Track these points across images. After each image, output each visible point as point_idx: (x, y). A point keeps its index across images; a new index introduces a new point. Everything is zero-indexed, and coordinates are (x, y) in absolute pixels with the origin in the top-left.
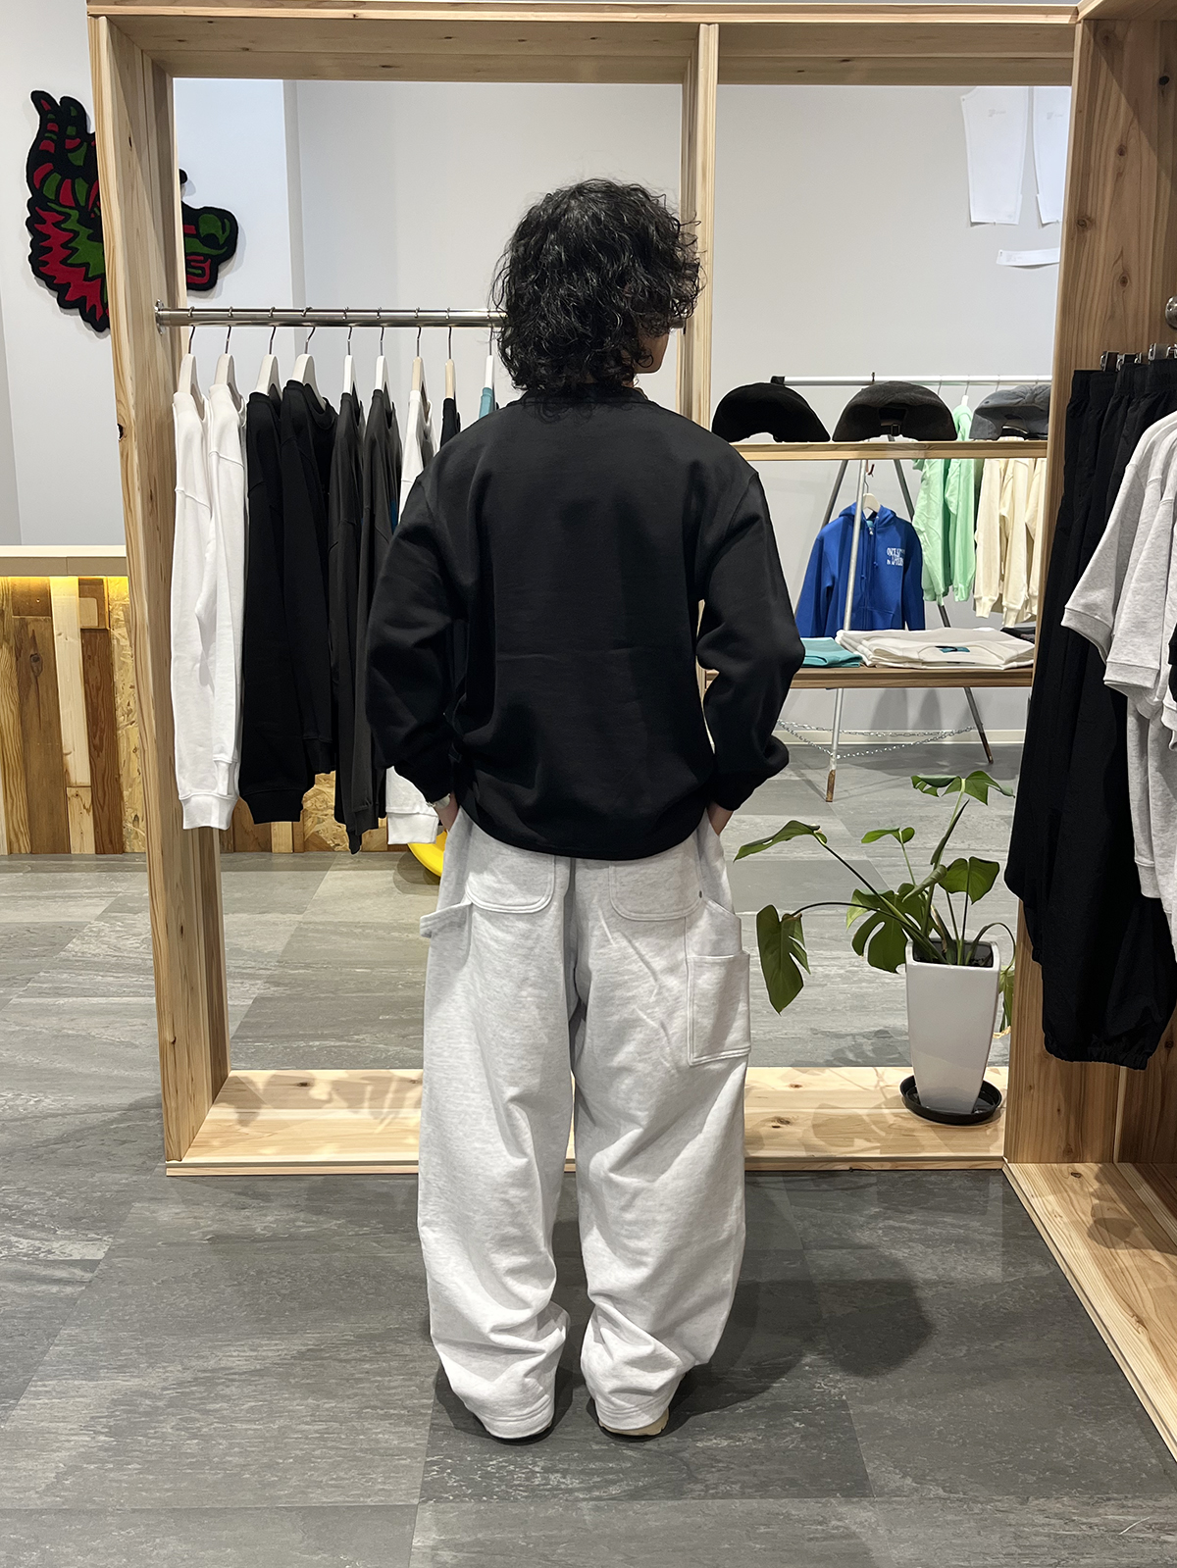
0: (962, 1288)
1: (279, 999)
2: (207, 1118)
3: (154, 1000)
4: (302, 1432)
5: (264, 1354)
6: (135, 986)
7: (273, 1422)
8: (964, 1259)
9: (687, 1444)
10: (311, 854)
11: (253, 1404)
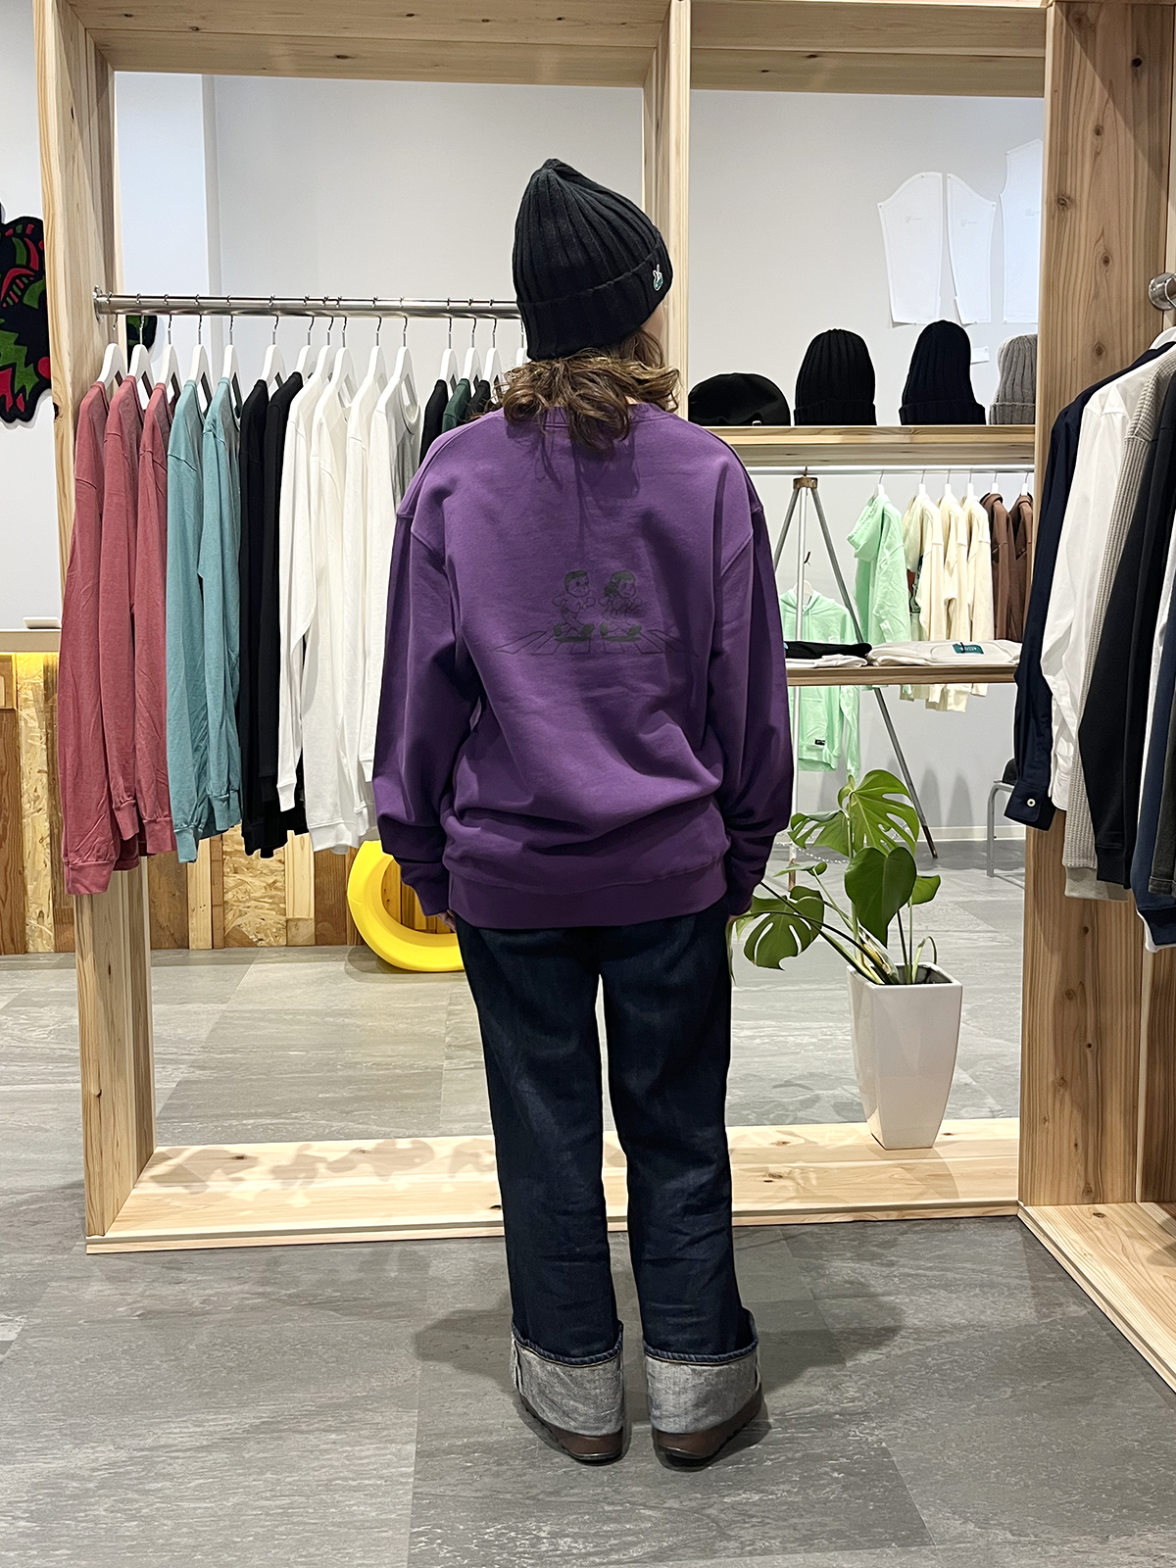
0: (995, 1330)
1: (205, 1082)
2: (133, 1193)
4: (261, 1508)
5: (211, 1429)
7: (227, 1500)
8: (993, 1302)
9: (713, 1500)
10: (232, 949)
11: (202, 1481)
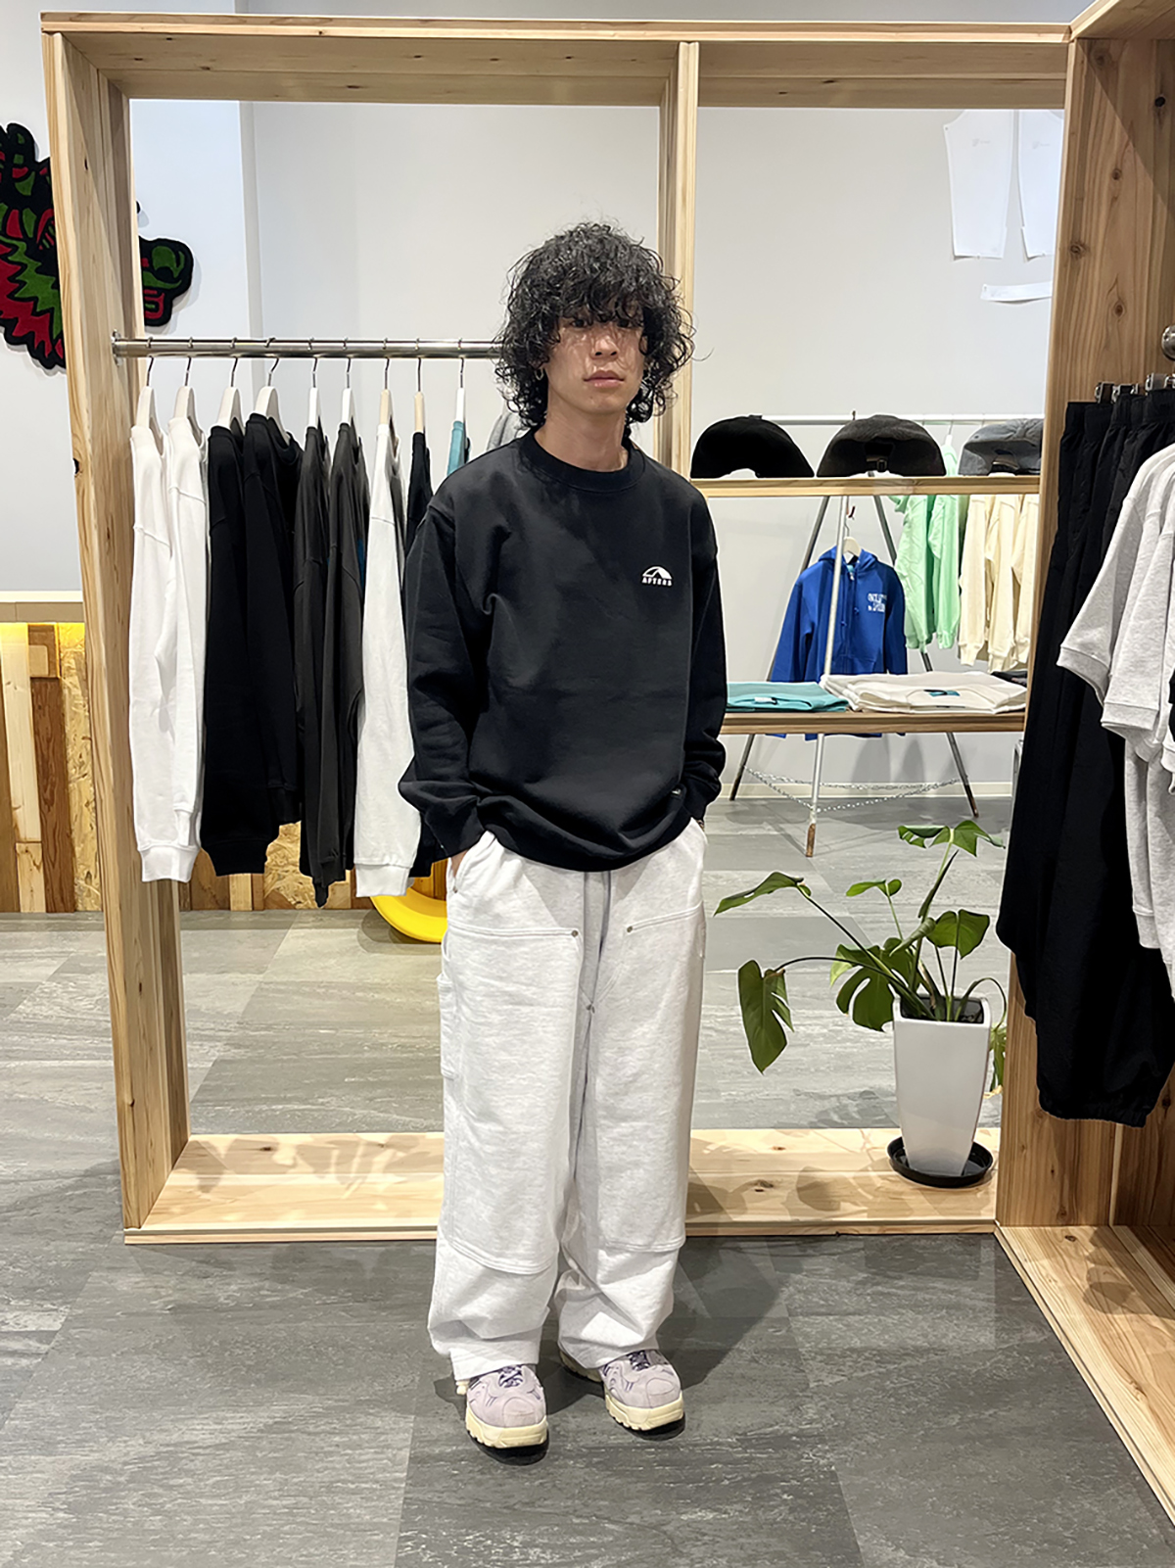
0: (955, 1355)
1: (240, 1061)
2: (167, 1184)
3: (111, 1063)
4: (269, 1507)
5: (229, 1427)
6: (89, 1049)
7: (240, 1497)
8: (956, 1325)
9: (672, 1517)
10: (272, 912)
11: (219, 1478)
